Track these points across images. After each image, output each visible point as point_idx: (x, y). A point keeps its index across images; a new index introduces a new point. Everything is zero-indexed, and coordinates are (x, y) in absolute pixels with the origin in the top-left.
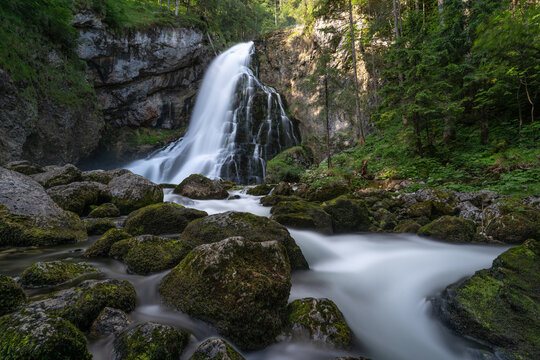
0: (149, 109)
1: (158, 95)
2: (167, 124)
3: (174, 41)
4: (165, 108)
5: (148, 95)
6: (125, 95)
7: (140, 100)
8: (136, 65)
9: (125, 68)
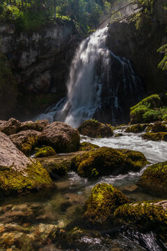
0: (43, 81)
1: (48, 71)
2: (54, 90)
3: (55, 35)
4: (52, 79)
5: (42, 73)
6: (28, 74)
7: (38, 76)
8: (33, 54)
9: (28, 57)
